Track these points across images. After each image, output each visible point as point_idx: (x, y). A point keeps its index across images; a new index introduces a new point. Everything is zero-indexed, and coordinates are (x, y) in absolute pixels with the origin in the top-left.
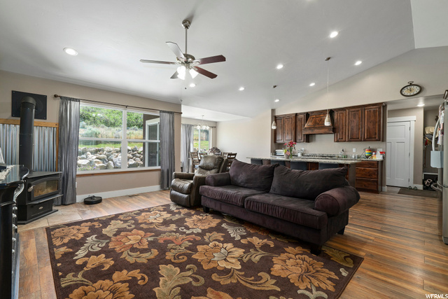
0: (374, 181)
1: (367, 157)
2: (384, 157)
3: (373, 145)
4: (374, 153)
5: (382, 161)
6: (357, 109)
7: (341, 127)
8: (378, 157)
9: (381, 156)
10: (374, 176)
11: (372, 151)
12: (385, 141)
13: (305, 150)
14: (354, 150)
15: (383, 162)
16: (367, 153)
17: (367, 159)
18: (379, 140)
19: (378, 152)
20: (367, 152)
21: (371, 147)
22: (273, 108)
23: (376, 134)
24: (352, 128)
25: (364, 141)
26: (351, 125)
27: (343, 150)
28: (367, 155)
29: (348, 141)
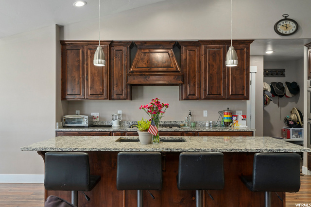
1: (227, 124)
4: (234, 118)
6: (218, 46)
7: (192, 75)
9: (245, 122)
13: (123, 114)
14: (205, 114)
16: (226, 118)
18: (248, 99)
19: (240, 117)
20: (226, 116)
22: (60, 23)
23: (244, 89)
24: (210, 78)
25: (228, 99)
26: (209, 72)
27: (190, 114)
28: (226, 121)
29: (204, 99)
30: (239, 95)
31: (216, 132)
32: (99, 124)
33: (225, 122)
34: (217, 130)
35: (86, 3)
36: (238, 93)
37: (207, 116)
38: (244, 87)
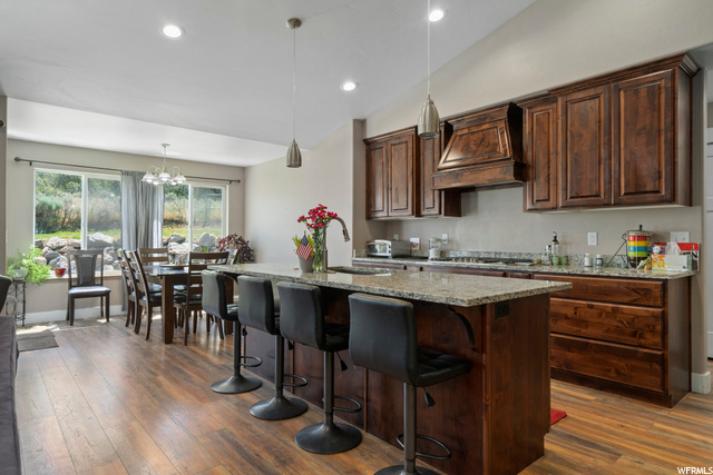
0: (650, 358)
1: (634, 263)
2: (694, 265)
3: (652, 218)
4: (656, 249)
5: (689, 279)
6: (592, 92)
7: (542, 161)
8: (672, 265)
9: (684, 260)
10: (650, 339)
11: (652, 241)
12: (701, 203)
13: (450, 241)
14: (592, 239)
15: (688, 284)
16: (632, 248)
17: (630, 273)
18: (672, 200)
19: (673, 246)
20: (632, 244)
21: (649, 227)
22: (359, 116)
23: (660, 177)
24: (576, 161)
25: (617, 204)
26: (572, 149)
27: (555, 240)
28: (632, 254)
29: (564, 207)
30: (646, 192)
31: (569, 274)
32: (419, 254)
33: (629, 259)
34: (571, 271)
35: (357, 84)
36: (642, 190)
37: (595, 244)
38: (660, 172)
